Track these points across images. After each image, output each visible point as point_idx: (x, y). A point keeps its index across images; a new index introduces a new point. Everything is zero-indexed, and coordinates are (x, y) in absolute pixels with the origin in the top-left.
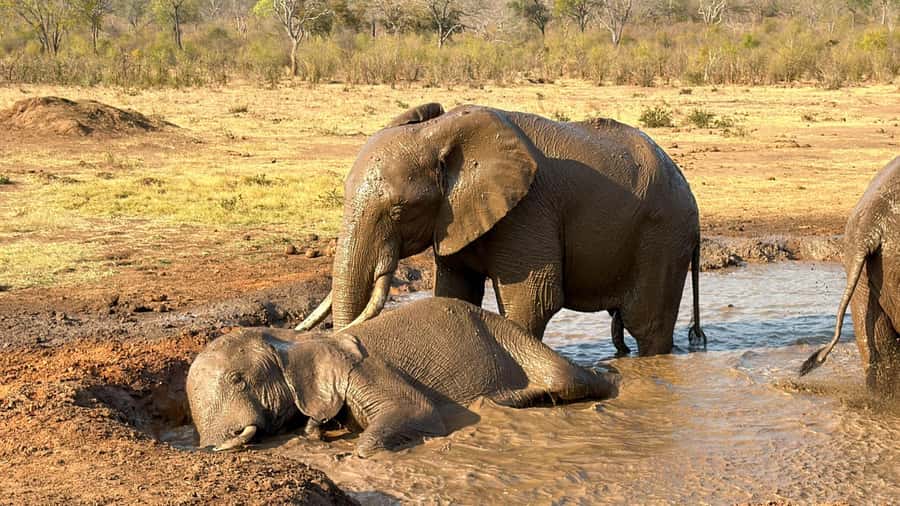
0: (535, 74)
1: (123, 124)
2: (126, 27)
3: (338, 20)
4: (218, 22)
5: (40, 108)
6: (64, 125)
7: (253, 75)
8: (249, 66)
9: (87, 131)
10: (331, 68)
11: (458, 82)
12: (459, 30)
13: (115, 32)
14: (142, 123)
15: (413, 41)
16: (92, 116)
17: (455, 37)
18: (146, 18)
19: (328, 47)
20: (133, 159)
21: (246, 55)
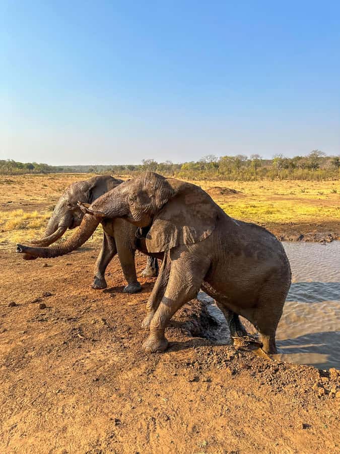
0: (335, 178)
1: (230, 192)
2: (246, 168)
3: (290, 166)
4: (265, 167)
5: (214, 189)
6: (218, 192)
7: (269, 178)
8: (268, 176)
9: (222, 194)
10: (287, 176)
11: (315, 180)
12: (318, 168)
13: (243, 169)
14: (234, 192)
15: (306, 171)
16: (224, 191)
17: (317, 169)
18: (250, 166)
19: (287, 171)
20: (229, 200)
21: (268, 174)
